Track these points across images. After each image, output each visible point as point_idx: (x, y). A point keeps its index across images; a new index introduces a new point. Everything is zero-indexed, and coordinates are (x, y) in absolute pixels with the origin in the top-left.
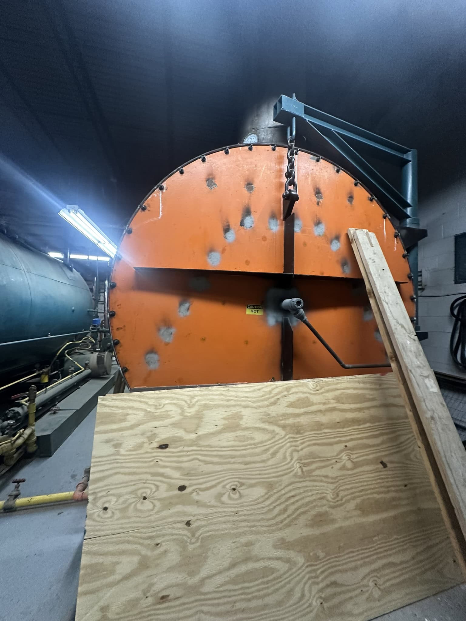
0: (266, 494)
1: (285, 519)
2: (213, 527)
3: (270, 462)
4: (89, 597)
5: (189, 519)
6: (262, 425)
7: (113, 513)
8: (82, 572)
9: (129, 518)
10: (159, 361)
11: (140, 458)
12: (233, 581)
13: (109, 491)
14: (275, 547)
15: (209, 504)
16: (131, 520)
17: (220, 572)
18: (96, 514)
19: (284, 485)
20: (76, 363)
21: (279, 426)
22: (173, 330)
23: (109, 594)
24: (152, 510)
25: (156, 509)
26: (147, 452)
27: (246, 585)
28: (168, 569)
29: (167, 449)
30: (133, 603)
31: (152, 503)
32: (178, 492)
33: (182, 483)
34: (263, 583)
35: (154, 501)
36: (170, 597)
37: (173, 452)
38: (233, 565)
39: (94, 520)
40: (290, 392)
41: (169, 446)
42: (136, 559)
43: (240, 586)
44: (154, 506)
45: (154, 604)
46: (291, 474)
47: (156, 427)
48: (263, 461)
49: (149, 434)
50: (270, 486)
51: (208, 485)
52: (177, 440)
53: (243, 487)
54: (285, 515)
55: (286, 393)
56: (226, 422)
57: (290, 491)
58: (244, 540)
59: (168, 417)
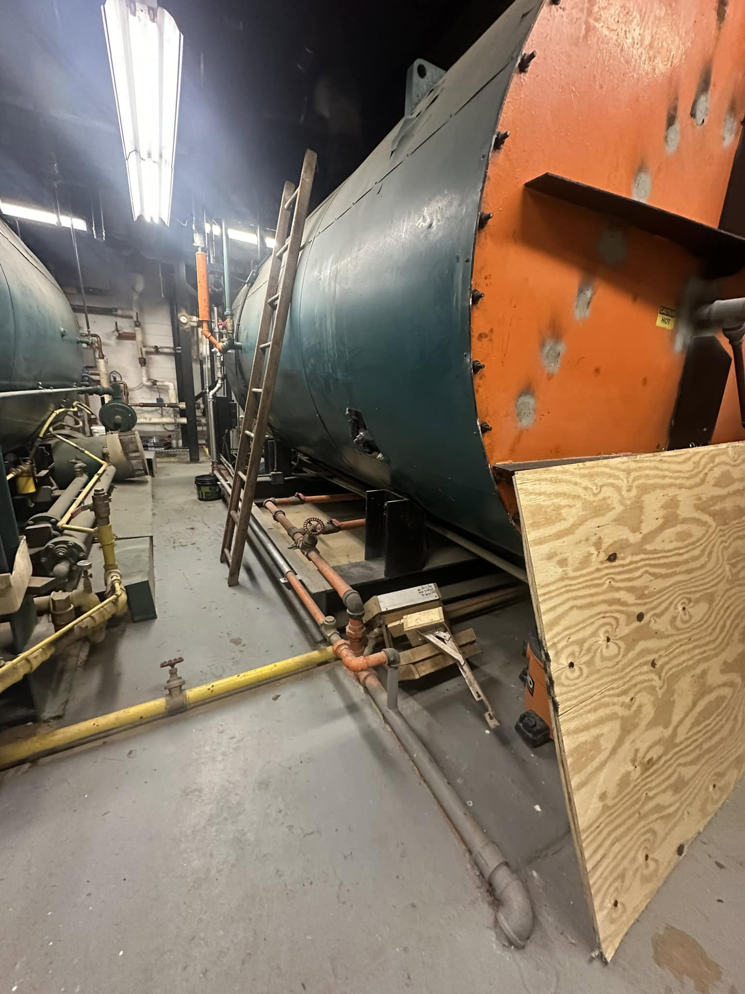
0: (710, 608)
1: (725, 636)
2: (675, 662)
3: (709, 566)
4: (583, 790)
5: (653, 658)
6: (697, 515)
7: (581, 669)
8: (569, 761)
9: (599, 671)
10: (535, 410)
11: (592, 580)
12: (697, 723)
13: (569, 638)
14: (723, 672)
15: (666, 633)
16: (601, 674)
17: (687, 715)
18: (563, 677)
19: (721, 593)
20: (86, 452)
21: (710, 514)
22: (562, 348)
23: (601, 780)
24: (618, 655)
25: (622, 651)
26: (598, 570)
27: (707, 722)
28: (647, 726)
29: (617, 560)
30: (625, 781)
31: (616, 644)
32: (637, 624)
33: (638, 610)
34: (718, 716)
35: (617, 642)
36: (655, 759)
37: (623, 566)
38: (695, 704)
39: (563, 685)
40: (716, 463)
41: (618, 555)
42: (617, 725)
43: (703, 725)
44: (619, 648)
45: (642, 774)
46: (724, 581)
47: (599, 527)
48: (703, 566)
49: (594, 539)
50: (710, 598)
51: (663, 607)
52: (624, 545)
53: (691, 605)
54: (725, 633)
55: (711, 465)
56: (665, 512)
57: (725, 602)
58: (698, 671)
59: (609, 508)
